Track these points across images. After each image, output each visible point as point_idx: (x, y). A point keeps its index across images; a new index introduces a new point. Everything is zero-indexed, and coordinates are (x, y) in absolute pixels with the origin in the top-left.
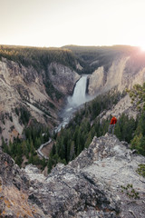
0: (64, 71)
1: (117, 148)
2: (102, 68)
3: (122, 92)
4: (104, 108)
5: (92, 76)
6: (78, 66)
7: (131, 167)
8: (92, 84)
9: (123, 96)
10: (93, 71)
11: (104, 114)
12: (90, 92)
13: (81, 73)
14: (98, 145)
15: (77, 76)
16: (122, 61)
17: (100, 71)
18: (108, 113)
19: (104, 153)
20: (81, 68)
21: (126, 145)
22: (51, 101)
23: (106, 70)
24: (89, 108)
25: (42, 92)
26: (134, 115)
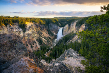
0: (54, 26)
1: (74, 54)
2: (68, 25)
3: (75, 33)
4: (69, 39)
5: (64, 28)
6: (59, 24)
7: (79, 61)
8: (64, 31)
9: (76, 35)
10: (65, 26)
11: (69, 41)
12: (64, 33)
13: (60, 27)
14: (67, 52)
15: (59, 27)
16: (75, 22)
17: (67, 26)
18: (70, 41)
19: (69, 55)
20: (60, 25)
21: (77, 53)
22: (50, 36)
23: (69, 25)
24: (64, 39)
25: (47, 33)
26: (79, 41)
